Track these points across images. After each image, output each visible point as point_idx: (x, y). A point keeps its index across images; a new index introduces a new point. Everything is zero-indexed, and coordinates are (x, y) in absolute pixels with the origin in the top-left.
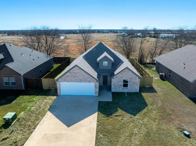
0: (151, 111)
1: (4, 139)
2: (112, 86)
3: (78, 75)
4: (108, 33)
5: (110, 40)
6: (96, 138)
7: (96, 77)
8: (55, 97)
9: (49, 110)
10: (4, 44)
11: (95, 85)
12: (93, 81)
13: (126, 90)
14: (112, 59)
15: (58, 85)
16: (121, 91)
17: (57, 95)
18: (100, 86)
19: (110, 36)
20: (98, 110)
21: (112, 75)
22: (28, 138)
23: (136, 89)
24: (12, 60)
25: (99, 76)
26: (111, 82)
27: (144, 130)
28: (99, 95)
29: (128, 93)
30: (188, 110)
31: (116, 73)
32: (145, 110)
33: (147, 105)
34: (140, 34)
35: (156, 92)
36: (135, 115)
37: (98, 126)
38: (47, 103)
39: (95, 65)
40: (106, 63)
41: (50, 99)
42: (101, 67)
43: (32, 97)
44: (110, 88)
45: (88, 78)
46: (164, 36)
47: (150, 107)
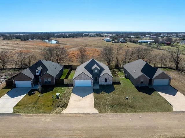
0: (116, 92)
1: (60, 102)
2: (99, 82)
3: (84, 77)
4: (95, 36)
5: (97, 45)
6: (94, 100)
7: (92, 78)
8: (73, 88)
9: (72, 92)
10: (40, 60)
11: (92, 81)
12: (91, 80)
13: (106, 84)
14: (99, 69)
15: (74, 82)
16: (104, 84)
17: (73, 87)
18: (93, 82)
19: (97, 40)
20: (94, 92)
21: (99, 76)
22: (69, 101)
23: (111, 83)
24: (48, 70)
25: (93, 77)
26: (99, 79)
27: (112, 98)
28: (93, 86)
29: (107, 85)
30: (132, 91)
31: (101, 75)
32: (114, 91)
33: (115, 90)
34: (122, 39)
35: (121, 84)
36: (109, 93)
37: (94, 97)
38: (70, 90)
39: (91, 72)
40: (96, 70)
41: (70, 88)
42: (94, 73)
43: (61, 88)
44: (98, 83)
45: (88, 78)
46: (141, 41)
47: (116, 90)
